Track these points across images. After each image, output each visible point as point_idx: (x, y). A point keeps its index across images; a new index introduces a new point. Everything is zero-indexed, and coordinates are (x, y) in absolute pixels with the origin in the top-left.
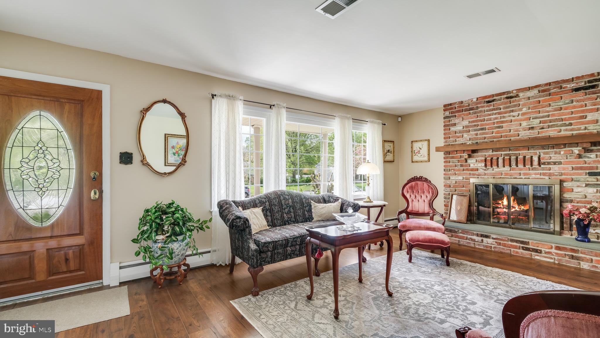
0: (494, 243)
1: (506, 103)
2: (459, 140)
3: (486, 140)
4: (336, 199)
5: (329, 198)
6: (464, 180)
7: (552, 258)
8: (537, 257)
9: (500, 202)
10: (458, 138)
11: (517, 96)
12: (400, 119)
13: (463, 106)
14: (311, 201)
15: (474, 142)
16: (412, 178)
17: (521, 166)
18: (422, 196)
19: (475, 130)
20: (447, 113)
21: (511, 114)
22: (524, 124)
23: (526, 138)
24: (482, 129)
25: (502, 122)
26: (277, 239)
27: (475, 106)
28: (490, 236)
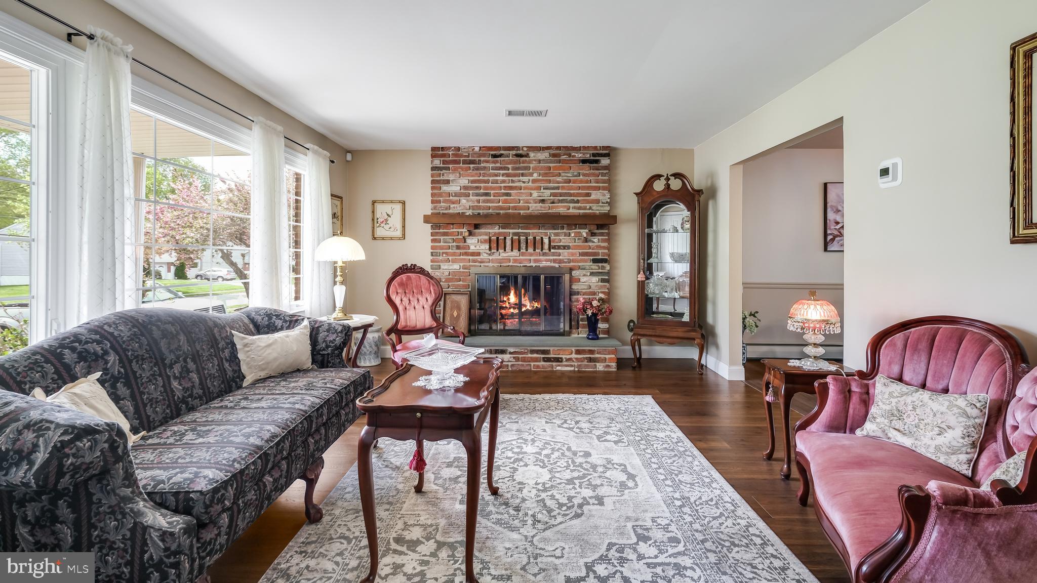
0: (512, 359)
1: (515, 163)
2: (454, 207)
3: (490, 211)
4: (292, 321)
5: (270, 318)
6: (461, 270)
7: (572, 366)
8: (559, 368)
9: (505, 299)
10: (453, 203)
11: (527, 156)
12: (349, 157)
13: (462, 156)
14: (233, 332)
15: (476, 212)
16: (400, 268)
17: (531, 250)
18: (420, 298)
19: (477, 195)
20: (437, 162)
21: (521, 178)
22: (535, 194)
23: (536, 212)
24: (487, 194)
25: (511, 188)
26: (239, 463)
27: (477, 159)
28: (507, 350)
